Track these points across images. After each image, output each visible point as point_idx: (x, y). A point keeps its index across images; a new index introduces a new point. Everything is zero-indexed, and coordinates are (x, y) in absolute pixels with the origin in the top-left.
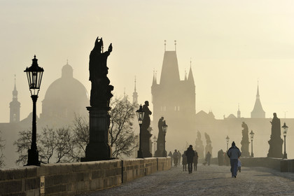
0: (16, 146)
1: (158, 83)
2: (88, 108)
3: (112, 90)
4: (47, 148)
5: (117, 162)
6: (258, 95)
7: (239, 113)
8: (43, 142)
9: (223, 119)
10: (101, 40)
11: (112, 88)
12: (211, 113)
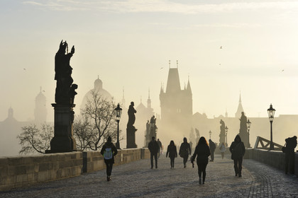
0: (19, 139)
1: (165, 92)
2: (53, 105)
3: (76, 88)
4: (45, 141)
5: (76, 154)
6: (240, 101)
7: (226, 114)
8: (41, 136)
9: (213, 118)
10: (65, 43)
11: (76, 86)
12: (204, 114)
